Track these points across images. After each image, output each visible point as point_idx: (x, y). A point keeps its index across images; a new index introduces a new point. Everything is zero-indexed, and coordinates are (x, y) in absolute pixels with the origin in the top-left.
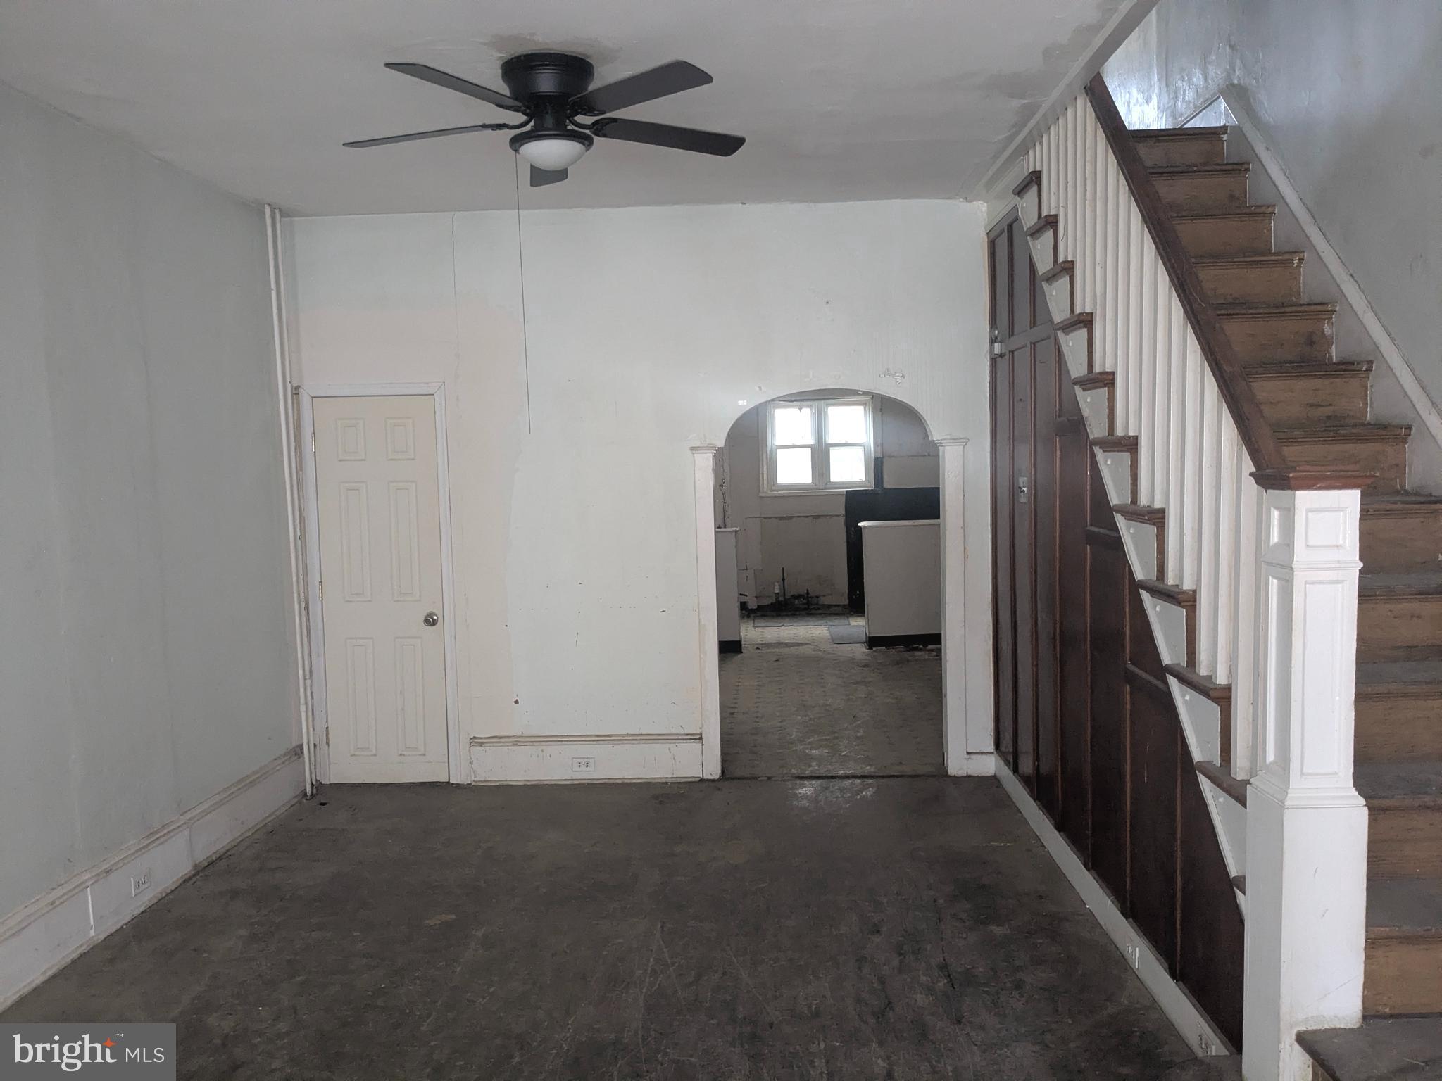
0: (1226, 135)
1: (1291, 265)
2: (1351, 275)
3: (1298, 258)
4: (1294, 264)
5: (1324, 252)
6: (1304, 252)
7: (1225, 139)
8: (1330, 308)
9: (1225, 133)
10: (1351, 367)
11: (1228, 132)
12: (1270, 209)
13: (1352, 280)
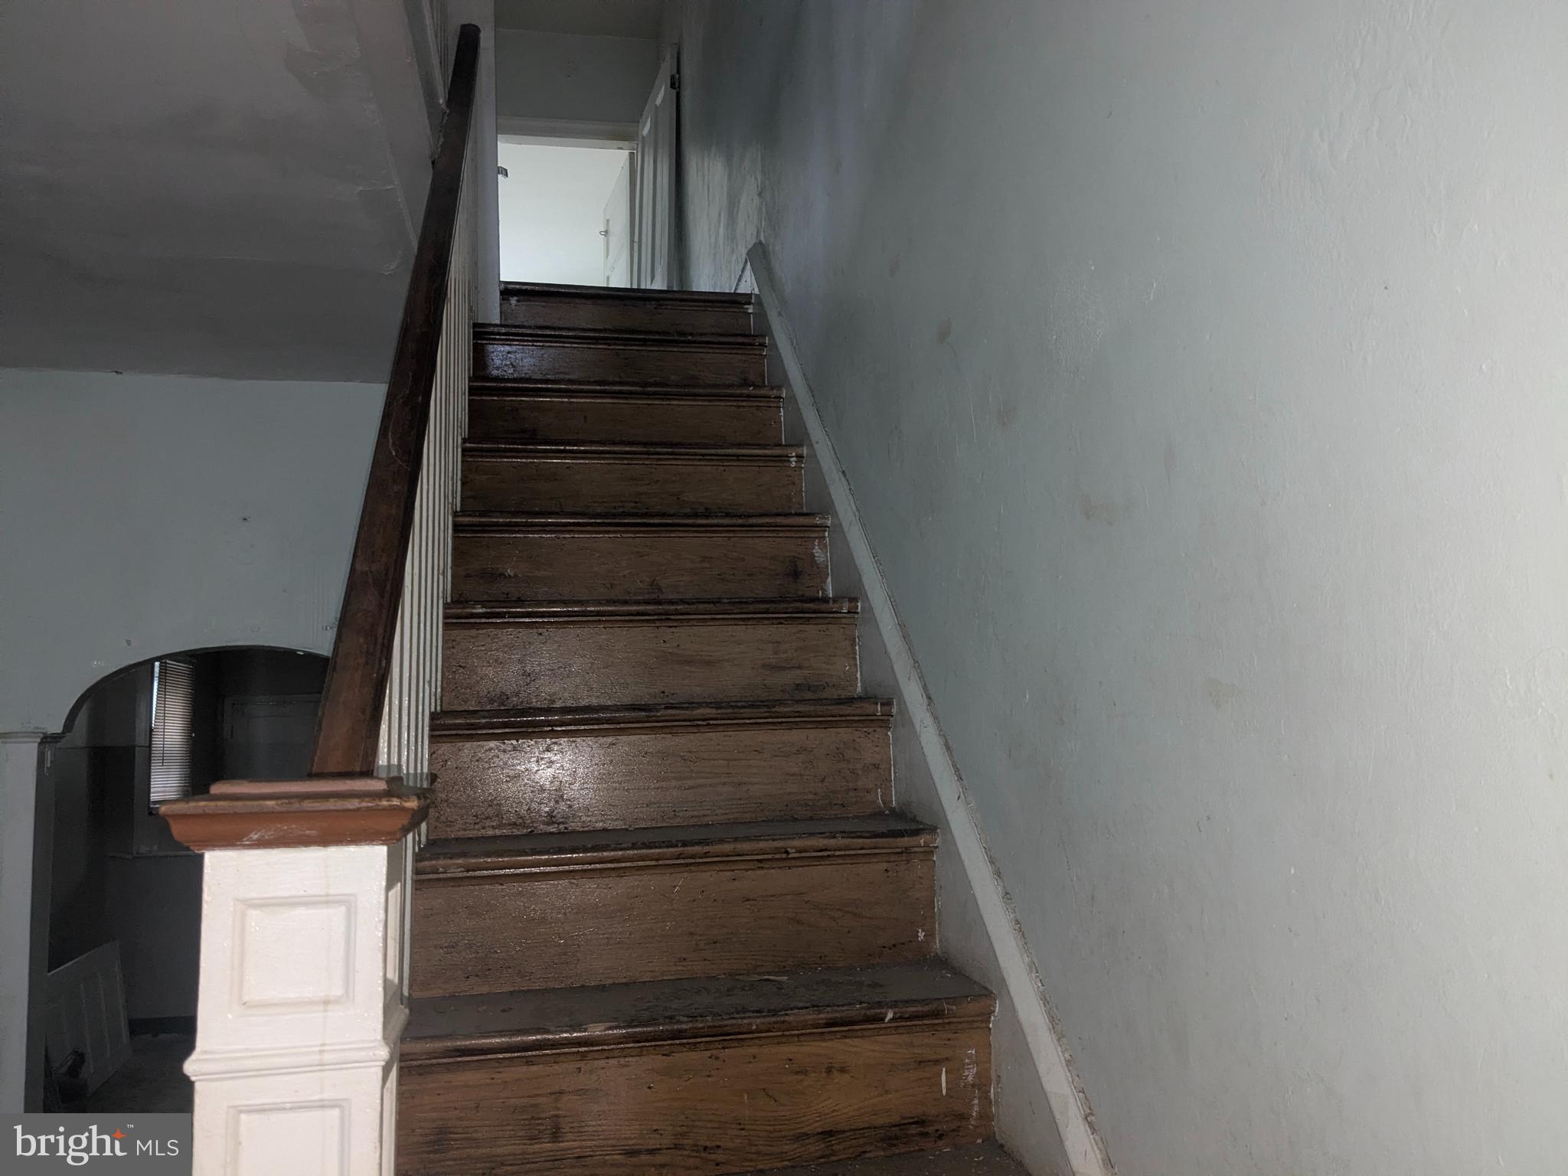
0: (751, 306)
1: (787, 464)
2: (843, 472)
3: (794, 454)
4: (791, 462)
5: (817, 443)
6: (802, 446)
7: (750, 311)
8: (818, 521)
9: (749, 303)
10: (824, 607)
11: (753, 301)
12: (775, 391)
13: (843, 479)
